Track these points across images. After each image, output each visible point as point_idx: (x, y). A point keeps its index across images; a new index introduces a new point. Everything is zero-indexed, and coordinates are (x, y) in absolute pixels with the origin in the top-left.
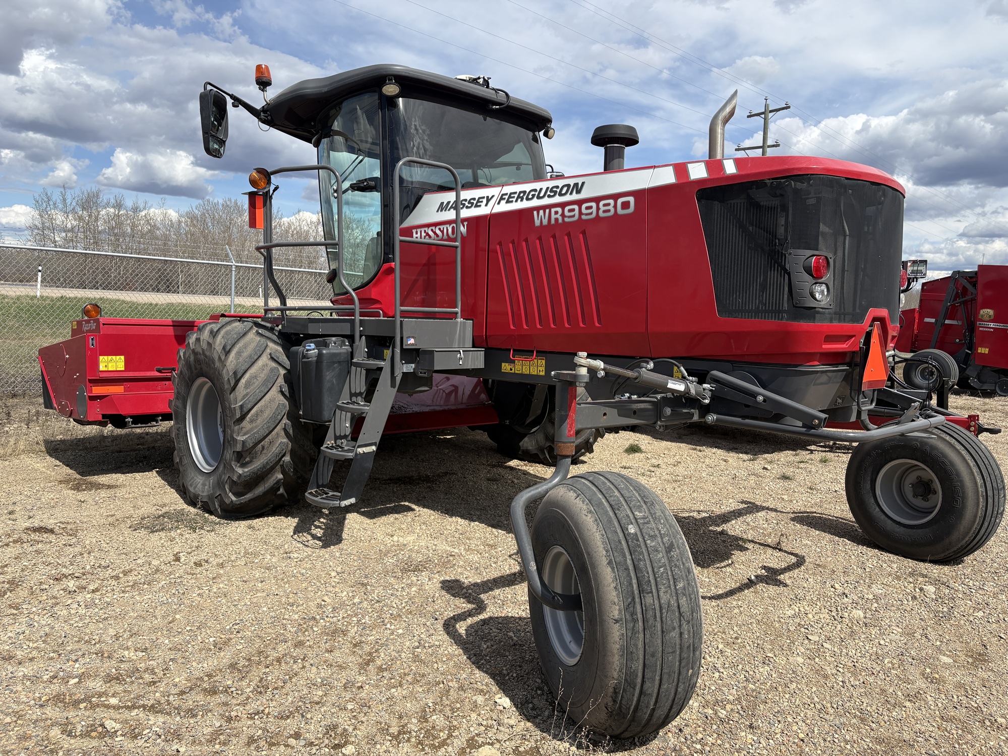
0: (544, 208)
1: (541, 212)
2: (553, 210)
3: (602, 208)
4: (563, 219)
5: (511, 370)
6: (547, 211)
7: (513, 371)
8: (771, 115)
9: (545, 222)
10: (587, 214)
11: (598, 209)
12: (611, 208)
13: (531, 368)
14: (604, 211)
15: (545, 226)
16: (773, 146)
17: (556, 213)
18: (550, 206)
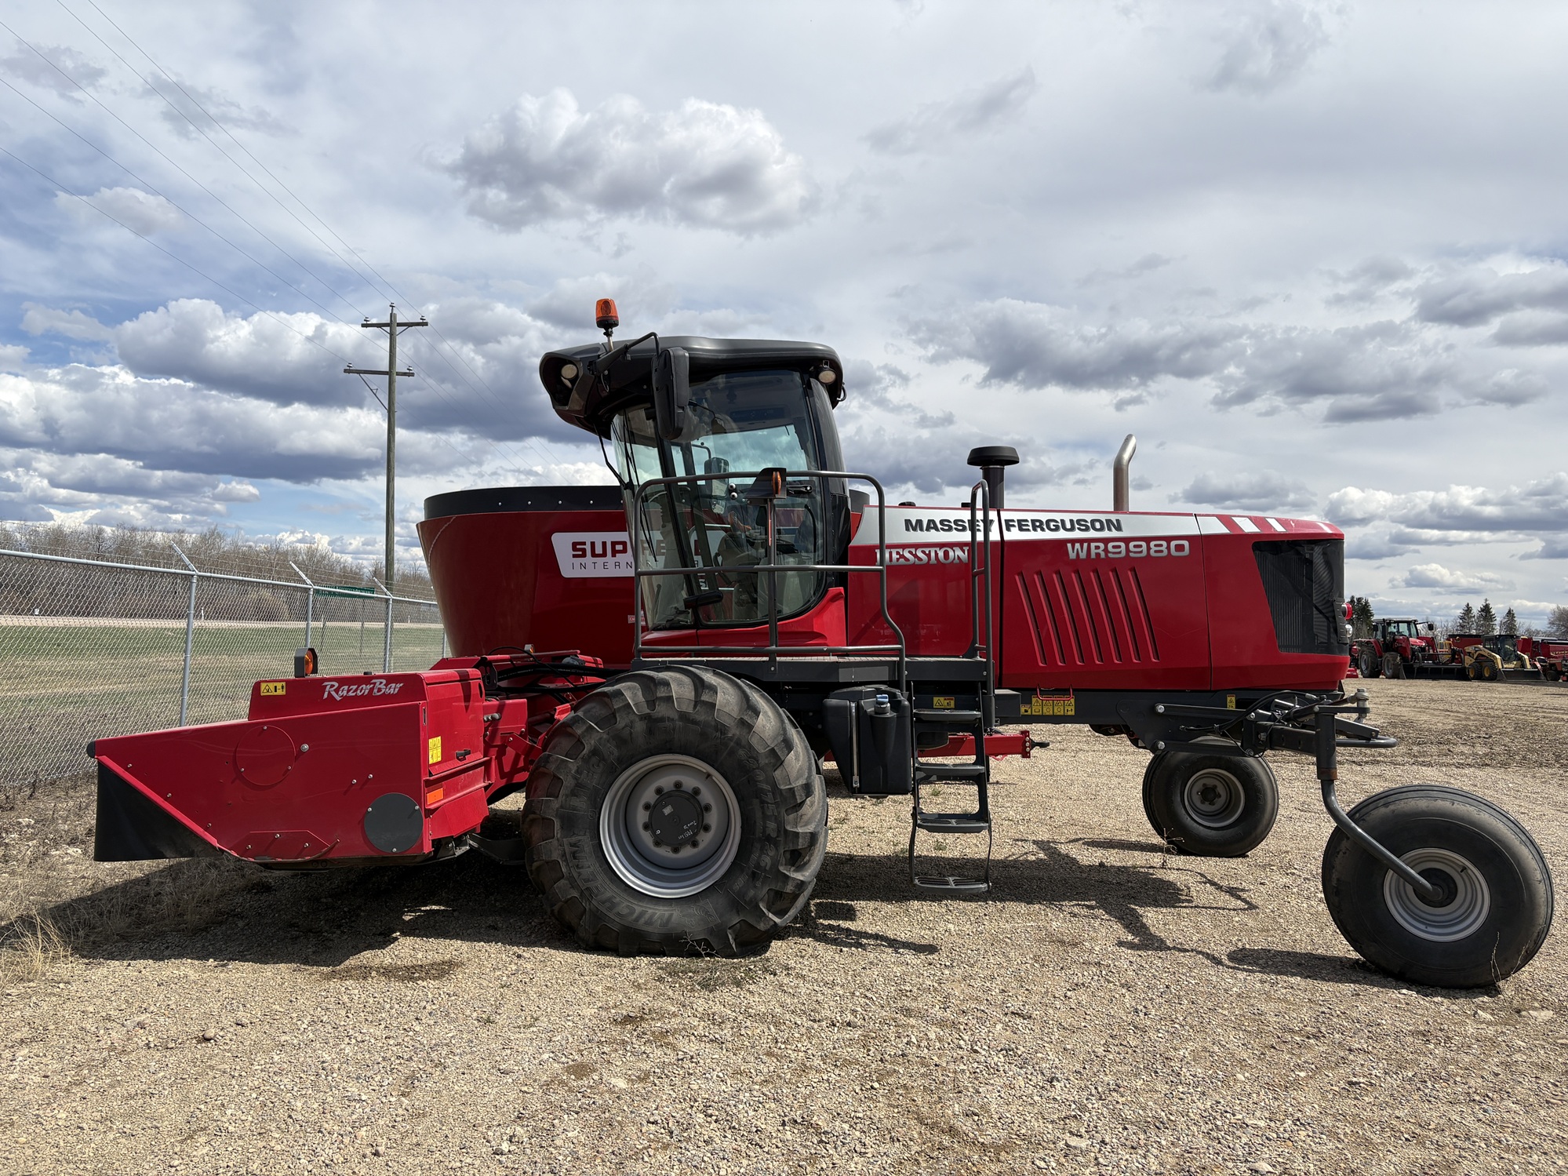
0: (1081, 541)
1: (1077, 546)
2: (1093, 545)
3: (1153, 548)
4: (1106, 555)
5: (1026, 711)
6: (1085, 545)
7: (1029, 713)
8: (399, 329)
9: (1083, 555)
10: (1135, 552)
11: (1149, 548)
12: (1164, 548)
13: (1056, 708)
14: (1156, 551)
15: (1083, 560)
16: (404, 374)
17: (1097, 548)
18: (1089, 541)
